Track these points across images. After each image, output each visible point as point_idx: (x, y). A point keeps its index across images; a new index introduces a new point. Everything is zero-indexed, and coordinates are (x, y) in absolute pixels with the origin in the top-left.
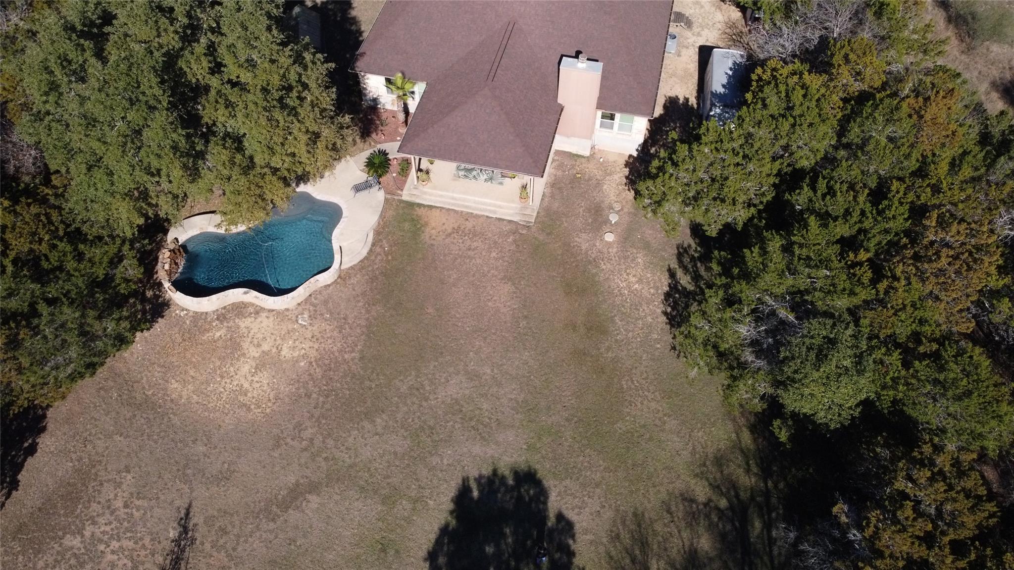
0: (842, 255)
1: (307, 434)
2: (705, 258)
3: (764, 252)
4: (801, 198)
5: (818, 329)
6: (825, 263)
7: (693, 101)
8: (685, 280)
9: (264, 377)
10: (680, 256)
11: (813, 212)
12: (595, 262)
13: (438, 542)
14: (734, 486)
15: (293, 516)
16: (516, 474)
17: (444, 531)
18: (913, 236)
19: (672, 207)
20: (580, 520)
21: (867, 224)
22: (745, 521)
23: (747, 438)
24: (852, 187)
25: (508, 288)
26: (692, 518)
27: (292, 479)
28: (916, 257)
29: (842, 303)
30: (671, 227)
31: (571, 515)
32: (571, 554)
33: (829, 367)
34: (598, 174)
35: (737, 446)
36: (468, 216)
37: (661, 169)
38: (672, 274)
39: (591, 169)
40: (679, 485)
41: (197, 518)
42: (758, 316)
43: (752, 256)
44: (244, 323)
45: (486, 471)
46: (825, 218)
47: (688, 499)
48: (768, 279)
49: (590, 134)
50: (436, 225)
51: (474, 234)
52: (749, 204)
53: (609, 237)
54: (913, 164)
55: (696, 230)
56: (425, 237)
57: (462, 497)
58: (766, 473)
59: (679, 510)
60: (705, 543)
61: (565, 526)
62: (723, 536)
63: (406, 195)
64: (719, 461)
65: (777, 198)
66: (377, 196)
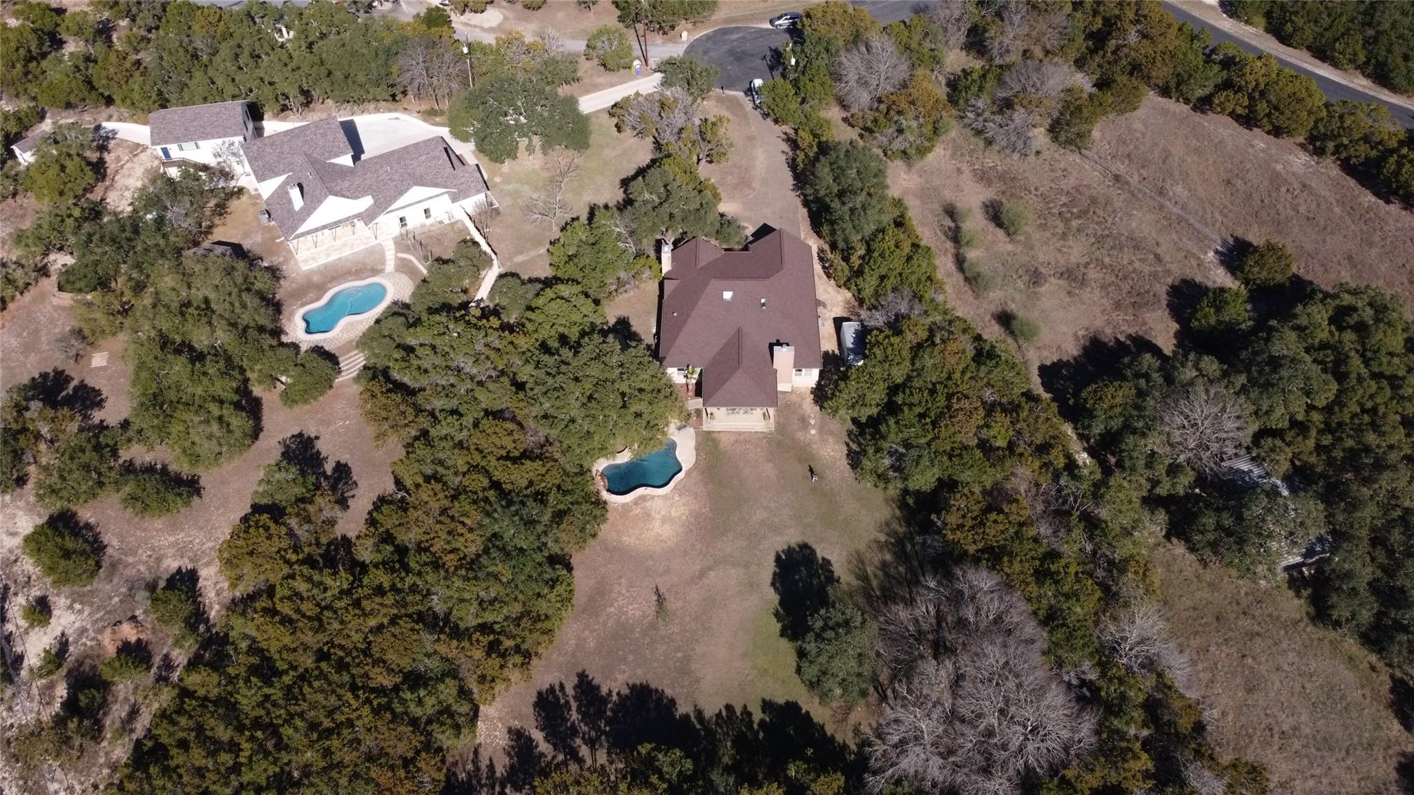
0: (920, 421)
1: (699, 546)
2: (862, 434)
3: (888, 425)
4: (899, 399)
5: (914, 453)
6: (913, 426)
7: (837, 352)
8: (854, 447)
9: (667, 527)
10: (849, 435)
11: (905, 404)
12: (809, 445)
13: (774, 578)
14: (896, 533)
15: (706, 581)
16: (799, 546)
17: (775, 574)
18: (949, 407)
19: (842, 412)
20: (833, 558)
21: (930, 405)
22: (904, 547)
23: (898, 512)
24: (920, 389)
25: (770, 465)
26: (881, 549)
27: (699, 567)
28: (951, 417)
29: (923, 441)
30: (843, 420)
31: (829, 557)
32: (832, 572)
33: (921, 467)
34: (798, 400)
35: (894, 516)
36: (740, 433)
37: (833, 394)
38: (848, 445)
39: (794, 398)
40: (872, 537)
41: (662, 590)
42: (891, 454)
43: (883, 428)
44: (648, 504)
45: (786, 547)
46: (911, 406)
47: (877, 541)
48: (892, 437)
49: (790, 381)
50: (725, 442)
51: (746, 442)
52: (878, 405)
53: (813, 432)
54: (944, 375)
55: (854, 421)
56: (722, 446)
57: (778, 559)
58: (908, 525)
59: (875, 546)
60: (888, 557)
61: (827, 562)
62: (895, 553)
63: (705, 428)
64: (887, 524)
65: (890, 400)
66: (690, 431)
